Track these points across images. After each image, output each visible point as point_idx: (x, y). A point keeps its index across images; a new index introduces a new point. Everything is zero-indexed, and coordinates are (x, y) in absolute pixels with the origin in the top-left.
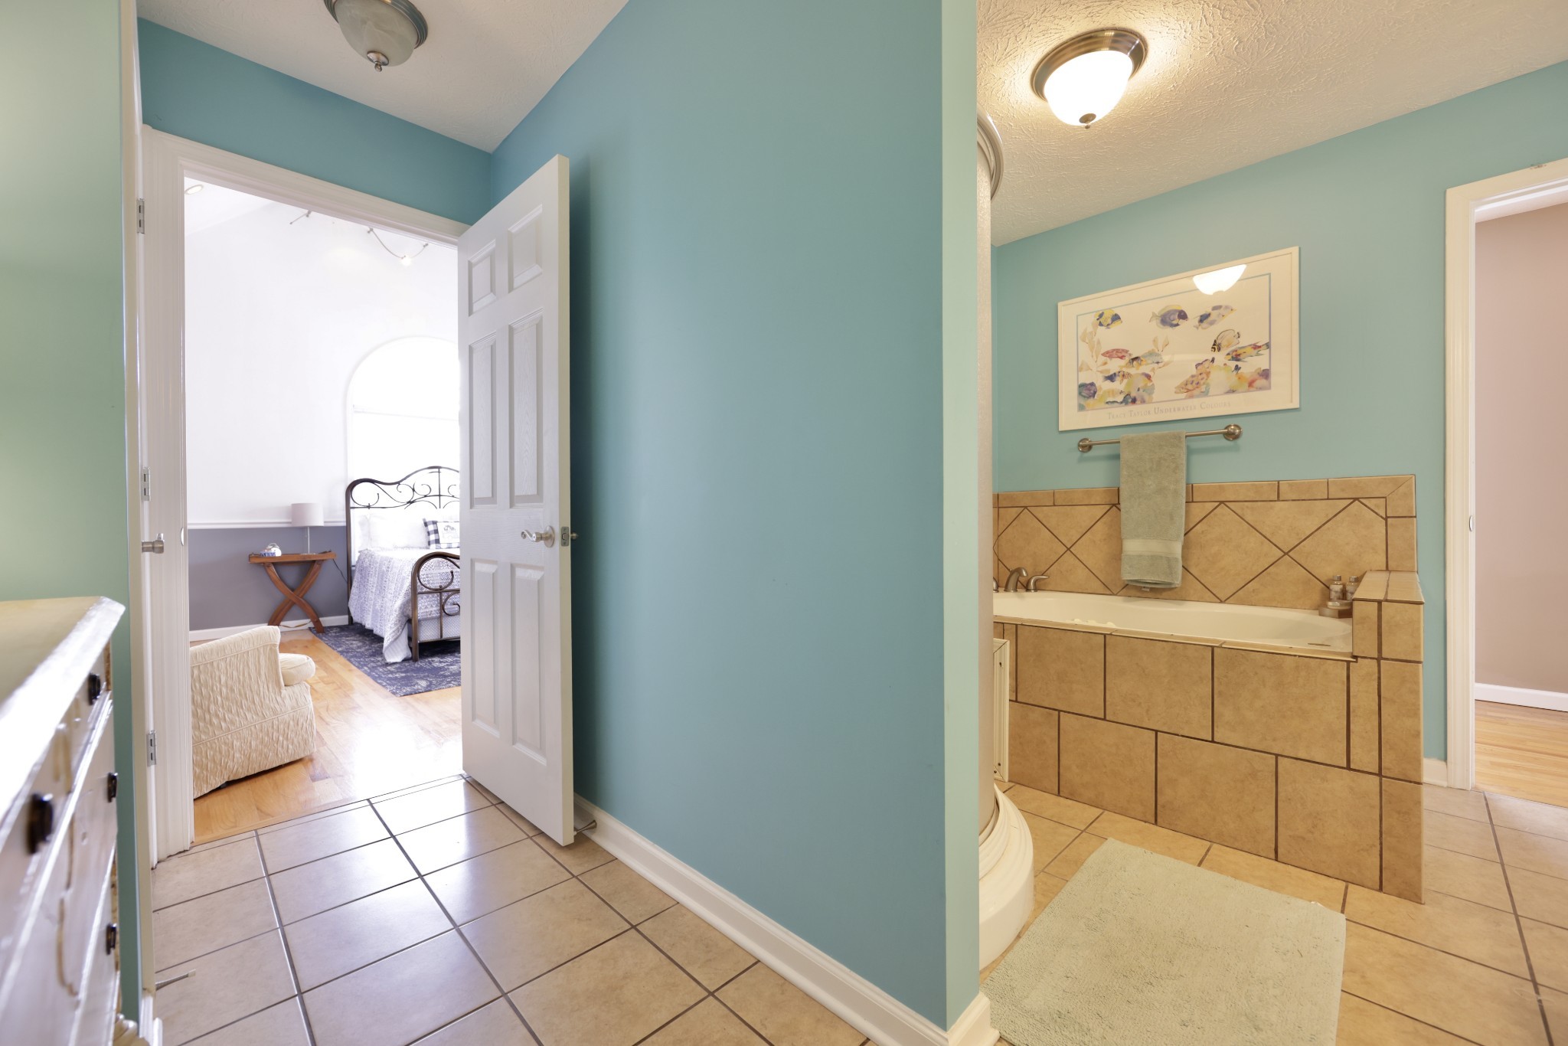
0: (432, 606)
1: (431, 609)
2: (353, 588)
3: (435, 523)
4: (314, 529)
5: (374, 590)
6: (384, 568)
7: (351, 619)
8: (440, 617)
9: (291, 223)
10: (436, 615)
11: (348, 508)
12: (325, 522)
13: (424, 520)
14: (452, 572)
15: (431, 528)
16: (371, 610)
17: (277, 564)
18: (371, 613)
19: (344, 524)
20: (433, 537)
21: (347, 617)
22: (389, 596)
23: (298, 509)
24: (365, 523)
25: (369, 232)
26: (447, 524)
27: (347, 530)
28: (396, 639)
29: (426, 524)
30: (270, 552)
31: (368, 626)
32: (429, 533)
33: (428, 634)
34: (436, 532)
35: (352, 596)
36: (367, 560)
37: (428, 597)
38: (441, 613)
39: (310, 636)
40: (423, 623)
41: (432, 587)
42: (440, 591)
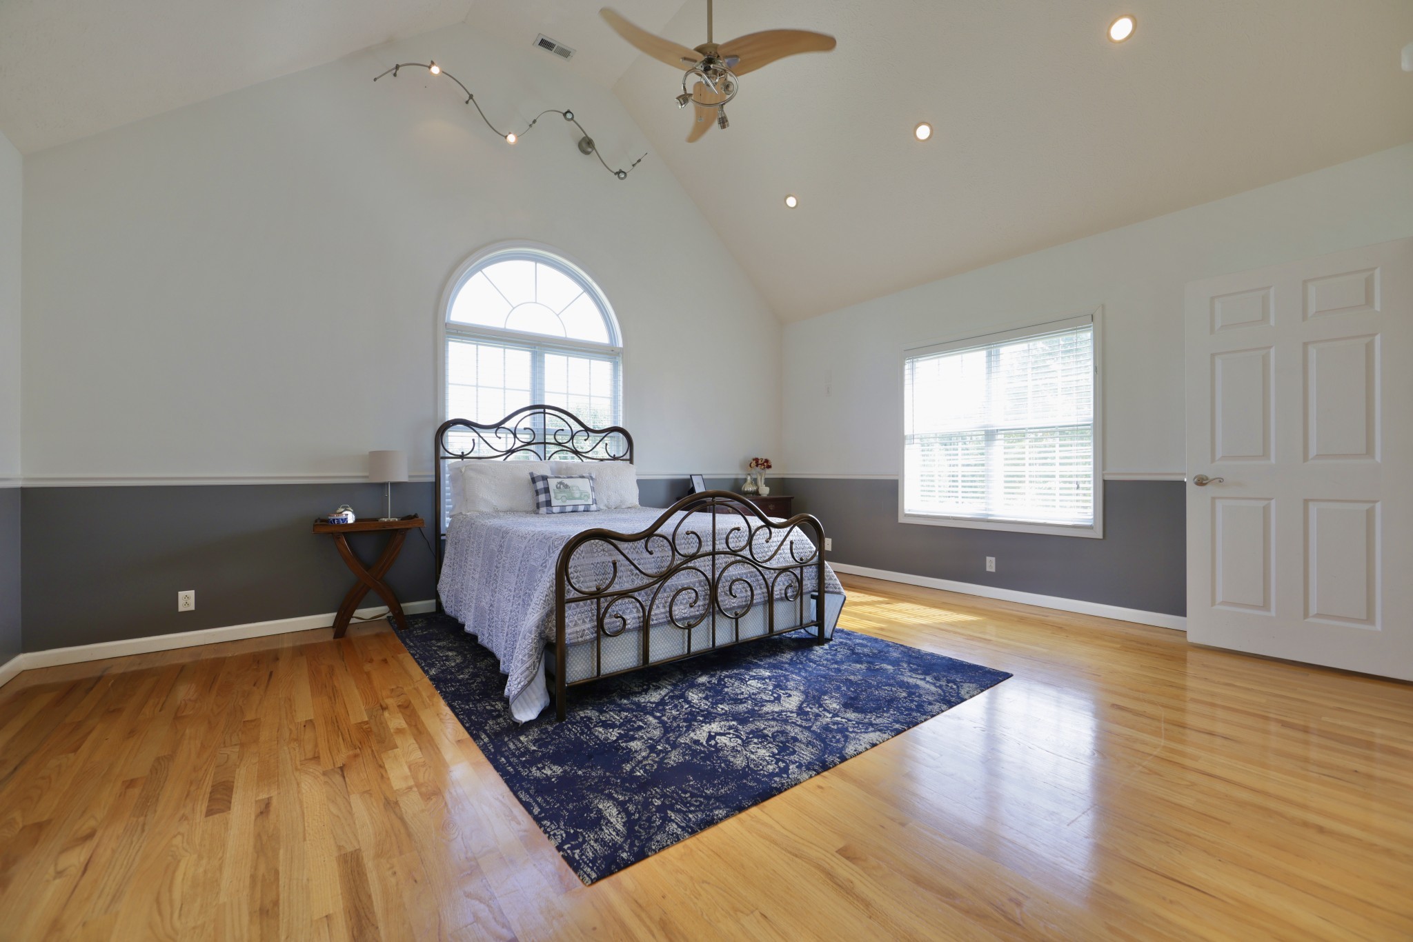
0: (584, 622)
1: (583, 627)
2: (443, 567)
3: (545, 478)
4: (395, 485)
5: (477, 576)
6: (494, 546)
7: (439, 605)
8: (598, 639)
9: (375, 80)
10: (590, 636)
11: (438, 459)
12: (410, 477)
13: (531, 474)
14: (614, 564)
15: (540, 485)
16: (473, 605)
17: (348, 532)
18: (473, 611)
19: (433, 479)
20: (542, 498)
21: (434, 601)
22: (506, 593)
23: (378, 458)
24: (458, 476)
25: (467, 102)
26: (559, 480)
27: (436, 486)
28: (530, 682)
29: (534, 480)
30: (340, 517)
31: (469, 628)
32: (537, 493)
33: (578, 669)
34: (547, 490)
35: (442, 577)
36: (463, 530)
37: (577, 606)
38: (598, 632)
39: (387, 629)
40: (570, 651)
41: (584, 589)
42: (597, 595)
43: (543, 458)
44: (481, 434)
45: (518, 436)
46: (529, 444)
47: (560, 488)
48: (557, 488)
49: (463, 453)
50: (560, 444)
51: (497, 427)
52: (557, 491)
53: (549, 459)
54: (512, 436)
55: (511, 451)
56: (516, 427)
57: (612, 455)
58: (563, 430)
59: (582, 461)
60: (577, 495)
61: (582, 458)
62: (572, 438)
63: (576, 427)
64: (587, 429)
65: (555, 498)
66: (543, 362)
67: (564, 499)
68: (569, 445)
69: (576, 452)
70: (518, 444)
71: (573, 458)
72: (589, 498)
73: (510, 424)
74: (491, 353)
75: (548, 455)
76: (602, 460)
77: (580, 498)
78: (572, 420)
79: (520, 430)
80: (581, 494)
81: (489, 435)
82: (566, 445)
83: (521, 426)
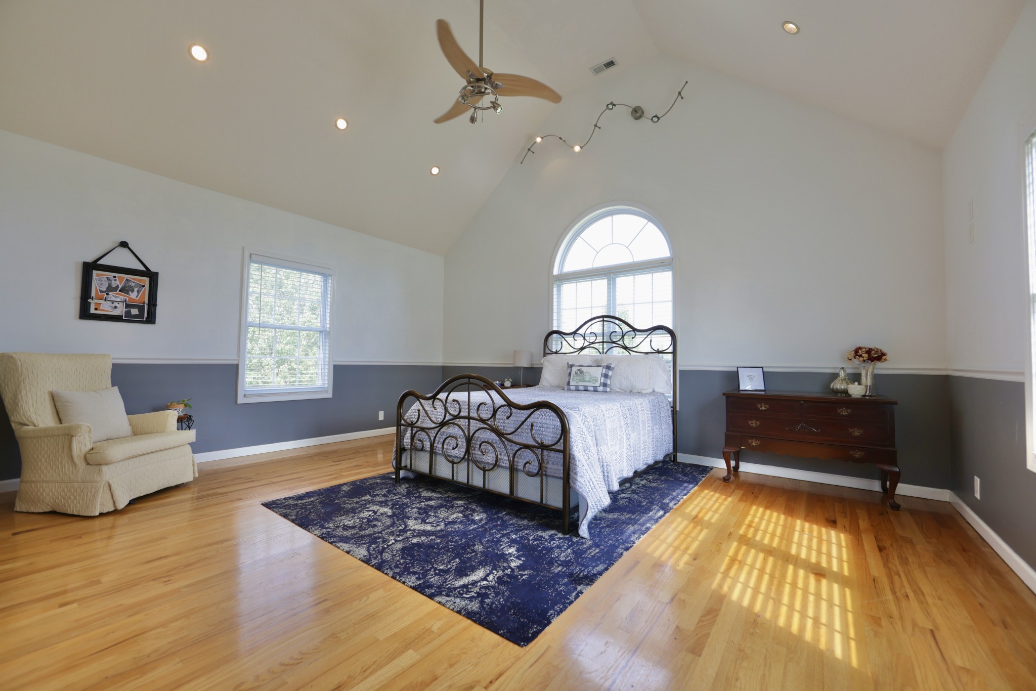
11: (544, 354)
19: (540, 366)
43: (602, 353)
44: (566, 339)
45: (586, 338)
46: (593, 343)
47: (577, 373)
48: (576, 373)
49: (556, 350)
50: (614, 342)
51: (575, 333)
52: (575, 375)
53: (606, 353)
54: (582, 338)
55: (582, 349)
56: (585, 334)
57: (656, 349)
58: (616, 332)
59: (630, 354)
60: (587, 379)
61: (630, 352)
62: (623, 336)
63: (626, 328)
64: (634, 330)
65: (573, 380)
66: (614, 284)
67: (578, 381)
68: (620, 342)
69: (626, 348)
70: (586, 344)
71: (623, 352)
72: (597, 381)
73: (581, 331)
74: (584, 286)
75: (605, 351)
76: (647, 353)
77: (589, 381)
78: (623, 324)
79: (588, 334)
80: (591, 378)
81: (570, 339)
82: (618, 342)
83: (588, 332)
